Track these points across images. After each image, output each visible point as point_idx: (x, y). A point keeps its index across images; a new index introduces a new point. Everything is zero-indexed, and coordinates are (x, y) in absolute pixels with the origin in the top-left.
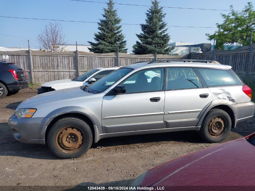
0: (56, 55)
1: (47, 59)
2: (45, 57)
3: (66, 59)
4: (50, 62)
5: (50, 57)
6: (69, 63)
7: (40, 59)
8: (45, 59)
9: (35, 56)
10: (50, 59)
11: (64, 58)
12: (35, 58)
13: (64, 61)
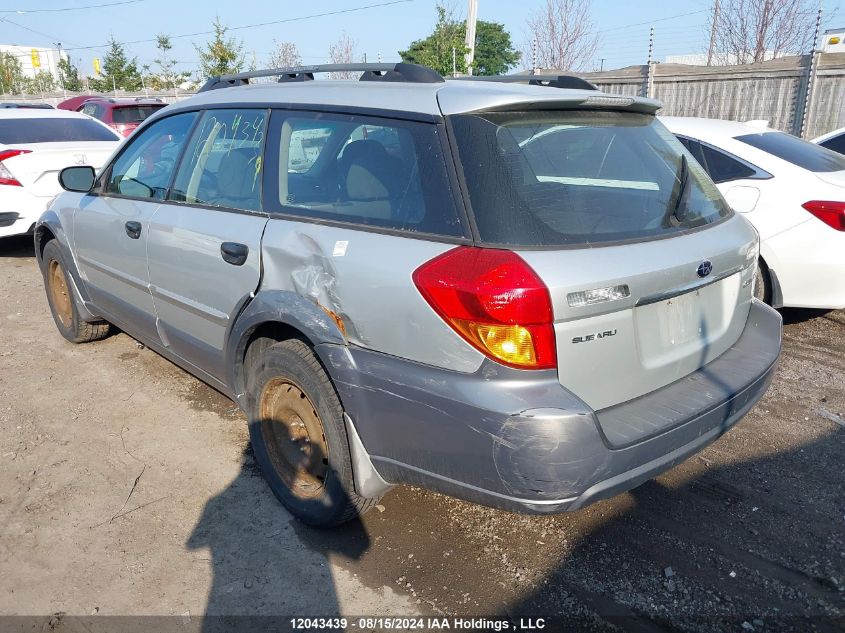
0: (729, 76)
1: (699, 94)
2: (695, 85)
3: (764, 90)
4: (705, 106)
5: (711, 84)
6: (775, 104)
7: (678, 95)
8: (691, 96)
9: (663, 82)
10: (710, 93)
11: (760, 87)
12: (664, 89)
13: (756, 97)
